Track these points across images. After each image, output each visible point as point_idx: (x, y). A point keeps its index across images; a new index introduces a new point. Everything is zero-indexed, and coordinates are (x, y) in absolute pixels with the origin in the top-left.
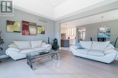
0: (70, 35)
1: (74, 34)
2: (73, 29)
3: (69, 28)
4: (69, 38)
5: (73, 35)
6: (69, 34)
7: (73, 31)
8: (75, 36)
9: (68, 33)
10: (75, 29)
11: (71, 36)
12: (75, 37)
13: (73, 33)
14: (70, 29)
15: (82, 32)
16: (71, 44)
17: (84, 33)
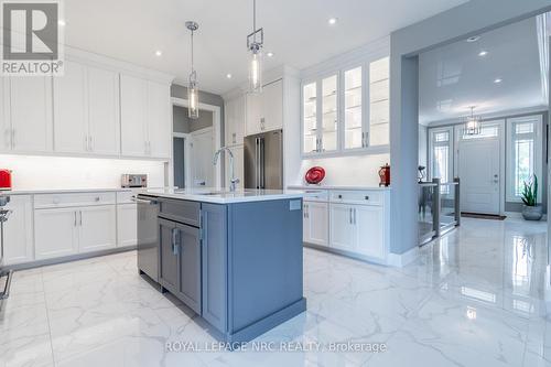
0: (329, 143)
1: (365, 135)
2: (354, 77)
3: (318, 78)
4: (315, 176)
5: (354, 140)
6: (319, 131)
7: (353, 97)
8: (378, 150)
9: (310, 122)
10: (382, 69)
11: (341, 152)
12: (385, 159)
13: (354, 116)
14: (330, 84)
15: (428, 128)
16: (334, 245)
17: (441, 137)
